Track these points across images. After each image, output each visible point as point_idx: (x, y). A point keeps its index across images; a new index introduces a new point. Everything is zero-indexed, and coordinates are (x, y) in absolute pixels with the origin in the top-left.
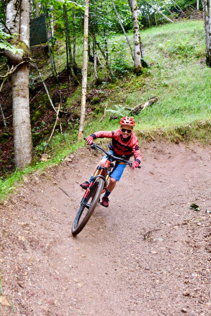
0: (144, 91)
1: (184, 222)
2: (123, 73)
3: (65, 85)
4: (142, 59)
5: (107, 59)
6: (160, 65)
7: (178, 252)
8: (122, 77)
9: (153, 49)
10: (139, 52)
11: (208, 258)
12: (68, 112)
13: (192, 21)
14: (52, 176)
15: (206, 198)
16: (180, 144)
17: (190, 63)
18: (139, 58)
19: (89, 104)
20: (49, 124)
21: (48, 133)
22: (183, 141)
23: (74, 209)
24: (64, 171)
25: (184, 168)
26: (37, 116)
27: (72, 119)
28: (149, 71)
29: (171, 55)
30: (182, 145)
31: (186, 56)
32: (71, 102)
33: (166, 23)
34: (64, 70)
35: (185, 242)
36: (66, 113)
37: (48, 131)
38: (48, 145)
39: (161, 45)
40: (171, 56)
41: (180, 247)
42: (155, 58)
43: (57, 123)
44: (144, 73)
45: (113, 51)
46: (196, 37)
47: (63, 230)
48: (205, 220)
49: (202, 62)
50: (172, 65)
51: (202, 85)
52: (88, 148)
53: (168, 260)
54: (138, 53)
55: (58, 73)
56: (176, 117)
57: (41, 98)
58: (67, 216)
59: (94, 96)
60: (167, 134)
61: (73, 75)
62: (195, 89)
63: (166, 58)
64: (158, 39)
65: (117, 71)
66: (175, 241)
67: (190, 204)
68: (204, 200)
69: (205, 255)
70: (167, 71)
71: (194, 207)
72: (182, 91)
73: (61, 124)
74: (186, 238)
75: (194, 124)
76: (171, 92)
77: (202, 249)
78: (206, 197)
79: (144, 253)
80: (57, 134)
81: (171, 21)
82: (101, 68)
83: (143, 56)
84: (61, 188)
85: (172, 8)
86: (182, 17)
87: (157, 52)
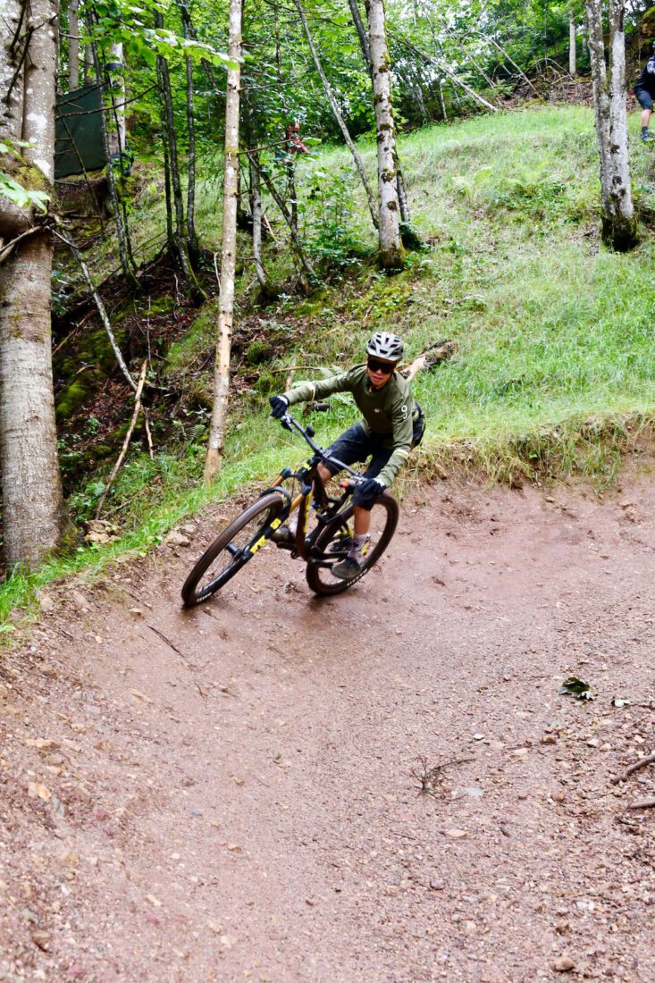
0: (412, 325)
1: (546, 737)
2: (345, 266)
3: (163, 303)
4: (403, 224)
5: (293, 221)
6: (458, 244)
7: (531, 831)
8: (341, 278)
9: (437, 195)
10: (394, 203)
11: (626, 852)
12: (172, 388)
13: (556, 108)
14: (129, 590)
15: (609, 661)
16: (526, 489)
17: (553, 238)
18: (393, 220)
19: (238, 362)
20: (110, 424)
21: (107, 454)
22: (534, 479)
23: (198, 695)
24: (166, 573)
25: (539, 564)
26: (73, 399)
27: (185, 411)
28: (425, 260)
29: (493, 211)
30: (533, 492)
31: (540, 216)
32: (180, 356)
33: (474, 112)
34: (157, 257)
35: (551, 800)
36: (165, 392)
37: (109, 449)
38: (109, 492)
39: (460, 181)
40: (494, 216)
41: (537, 816)
42: (444, 221)
43: (137, 423)
44: (409, 268)
45: (313, 197)
46: (569, 156)
47: (166, 763)
48: (610, 729)
49: (588, 235)
50: (496, 243)
51: (589, 305)
52: (238, 503)
53: (502, 859)
54: (392, 207)
55: (138, 265)
56: (511, 405)
57: (84, 342)
58: (176, 718)
59: (252, 337)
60: (486, 457)
61: (187, 272)
62: (568, 319)
63: (477, 222)
64: (453, 163)
65: (325, 260)
66: (520, 798)
67: (560, 679)
68: (605, 666)
69: (616, 842)
70: (482, 261)
71: (576, 688)
72: (529, 323)
73: (150, 427)
74: (554, 788)
75: (570, 428)
76: (496, 328)
77: (606, 822)
78: (611, 657)
79: (424, 835)
80: (137, 456)
81: (492, 107)
82: (275, 251)
83: (406, 213)
84: (156, 628)
85: (491, 68)
86: (525, 96)
87: (448, 202)
